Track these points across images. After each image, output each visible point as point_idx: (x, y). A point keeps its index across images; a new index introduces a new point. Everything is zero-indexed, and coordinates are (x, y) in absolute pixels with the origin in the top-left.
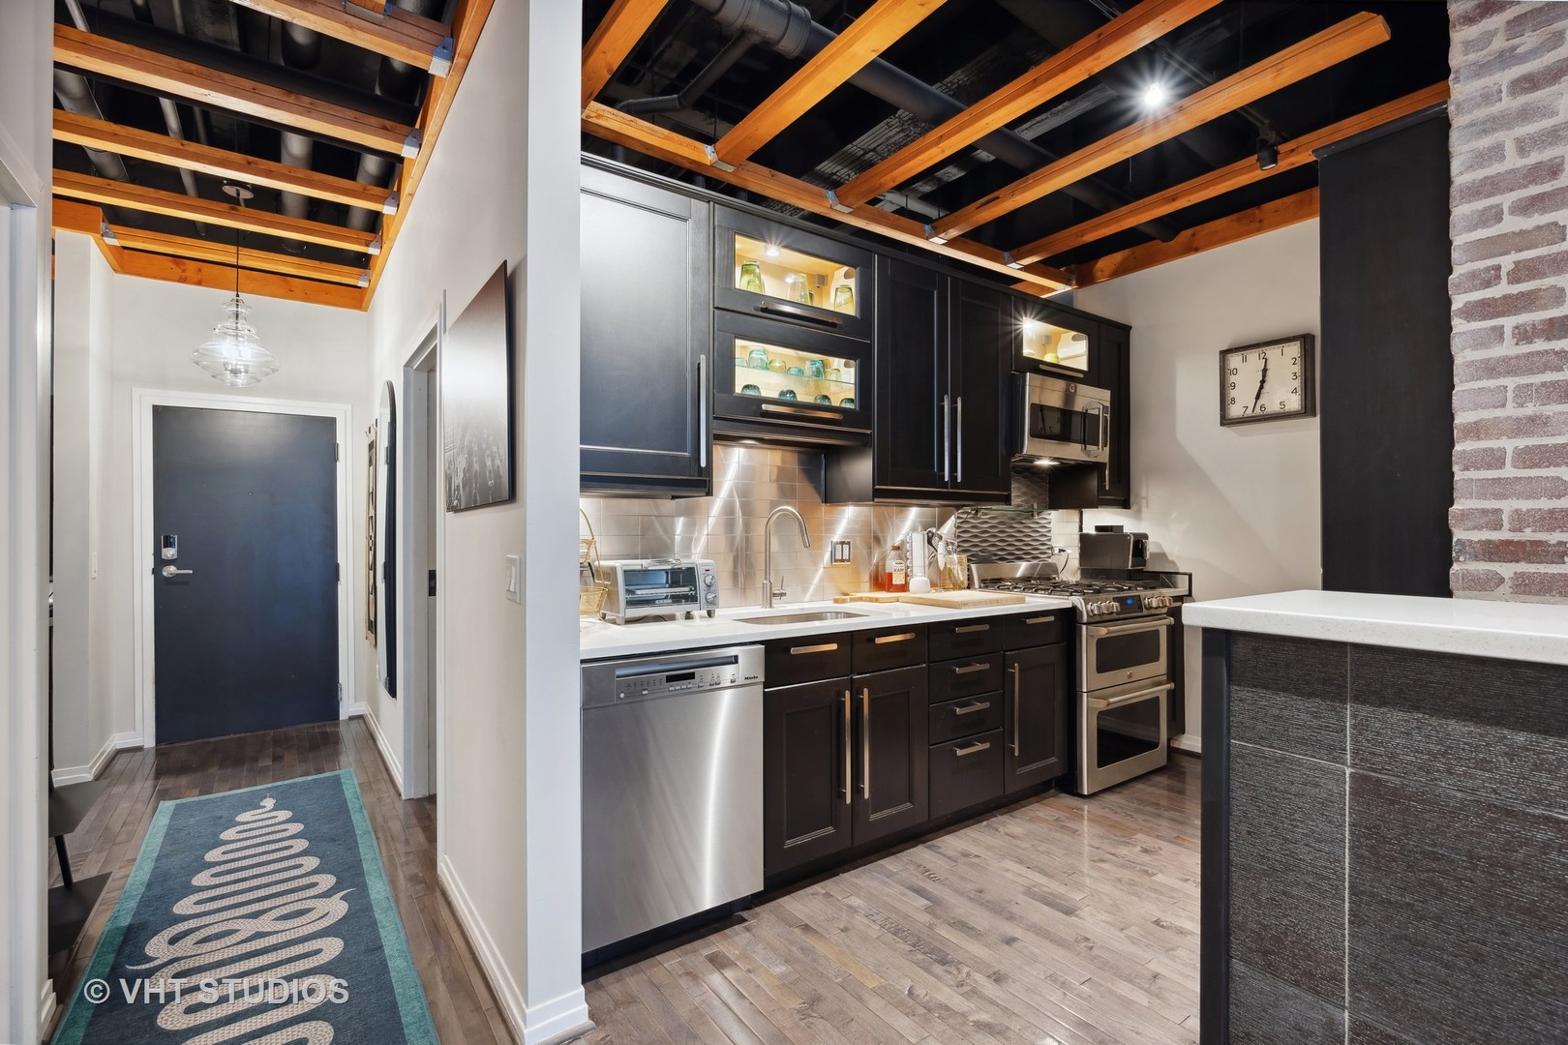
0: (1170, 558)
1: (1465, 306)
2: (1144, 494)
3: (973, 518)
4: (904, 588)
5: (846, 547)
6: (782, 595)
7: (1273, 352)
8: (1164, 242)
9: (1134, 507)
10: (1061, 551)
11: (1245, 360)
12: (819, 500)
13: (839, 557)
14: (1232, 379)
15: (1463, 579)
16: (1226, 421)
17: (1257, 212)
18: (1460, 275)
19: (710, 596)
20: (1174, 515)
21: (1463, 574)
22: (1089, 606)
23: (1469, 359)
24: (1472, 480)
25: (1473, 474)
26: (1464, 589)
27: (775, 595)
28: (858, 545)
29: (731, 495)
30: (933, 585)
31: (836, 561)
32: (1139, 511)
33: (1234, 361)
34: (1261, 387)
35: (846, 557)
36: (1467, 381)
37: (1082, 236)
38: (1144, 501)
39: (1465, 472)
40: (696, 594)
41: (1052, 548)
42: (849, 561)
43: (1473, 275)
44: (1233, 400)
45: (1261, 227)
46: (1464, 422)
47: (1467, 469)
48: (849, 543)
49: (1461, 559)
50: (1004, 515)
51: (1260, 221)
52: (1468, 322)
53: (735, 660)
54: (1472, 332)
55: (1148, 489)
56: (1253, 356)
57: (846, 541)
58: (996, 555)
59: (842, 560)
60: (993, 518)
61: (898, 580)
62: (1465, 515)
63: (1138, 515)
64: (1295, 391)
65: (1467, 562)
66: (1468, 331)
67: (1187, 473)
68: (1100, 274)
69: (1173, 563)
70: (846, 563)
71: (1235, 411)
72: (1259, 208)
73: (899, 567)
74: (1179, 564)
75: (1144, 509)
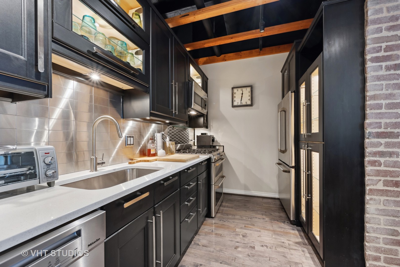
0: (218, 142)
1: (371, 58)
2: (212, 125)
3: (172, 129)
4: (155, 155)
5: (132, 139)
6: (103, 163)
7: (244, 89)
8: (217, 57)
9: (209, 128)
10: (191, 140)
11: (238, 91)
12: (120, 117)
13: (129, 143)
14: (235, 95)
15: (370, 144)
16: (233, 106)
17: (240, 53)
18: (370, 48)
19: (50, 173)
20: (219, 131)
21: (370, 143)
22: (214, 157)
23: (372, 75)
24: (373, 113)
25: (373, 111)
26: (371, 147)
27: (99, 164)
28: (137, 138)
29: (67, 107)
30: (167, 153)
31: (128, 145)
32: (210, 129)
33: (235, 90)
34: (242, 98)
35: (132, 143)
36: (372, 82)
37: (205, 44)
38: (212, 127)
39: (371, 111)
40: (35, 172)
41: (189, 140)
42: (133, 145)
43: (374, 48)
44: (235, 100)
45: (241, 57)
46: (370, 94)
47: (371, 109)
48: (133, 137)
49: (370, 138)
50: (179, 129)
51: (241, 56)
52: (372, 63)
53: (79, 234)
54: (374, 66)
55: (213, 124)
56: (240, 90)
57: (132, 136)
58: (178, 142)
59: (130, 145)
60: (177, 130)
61: (153, 152)
62: (371, 124)
63: (210, 130)
64: (249, 100)
65: (372, 139)
66: (372, 66)
67: (222, 119)
68: (200, 62)
69: (219, 143)
70: (132, 146)
71: (235, 104)
72: (240, 52)
73: (153, 146)
74: (221, 143)
75: (212, 129)
